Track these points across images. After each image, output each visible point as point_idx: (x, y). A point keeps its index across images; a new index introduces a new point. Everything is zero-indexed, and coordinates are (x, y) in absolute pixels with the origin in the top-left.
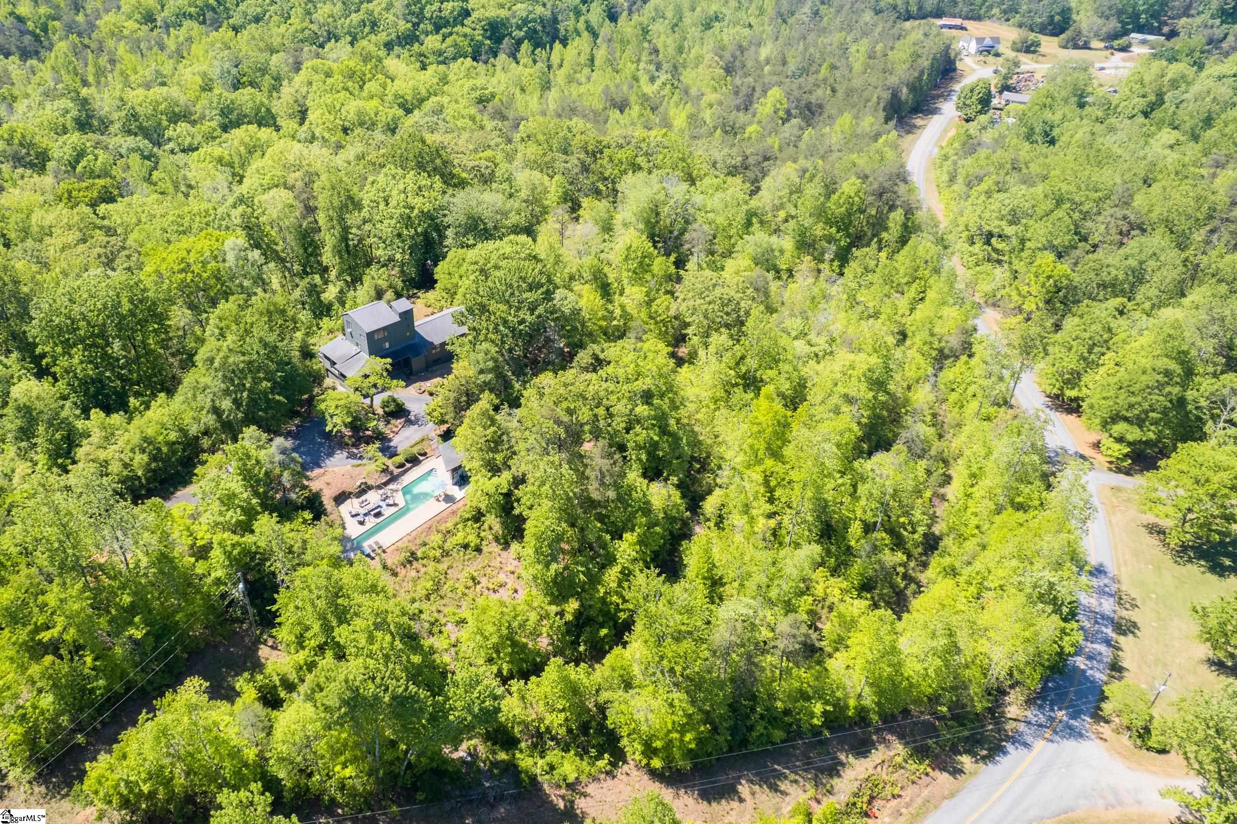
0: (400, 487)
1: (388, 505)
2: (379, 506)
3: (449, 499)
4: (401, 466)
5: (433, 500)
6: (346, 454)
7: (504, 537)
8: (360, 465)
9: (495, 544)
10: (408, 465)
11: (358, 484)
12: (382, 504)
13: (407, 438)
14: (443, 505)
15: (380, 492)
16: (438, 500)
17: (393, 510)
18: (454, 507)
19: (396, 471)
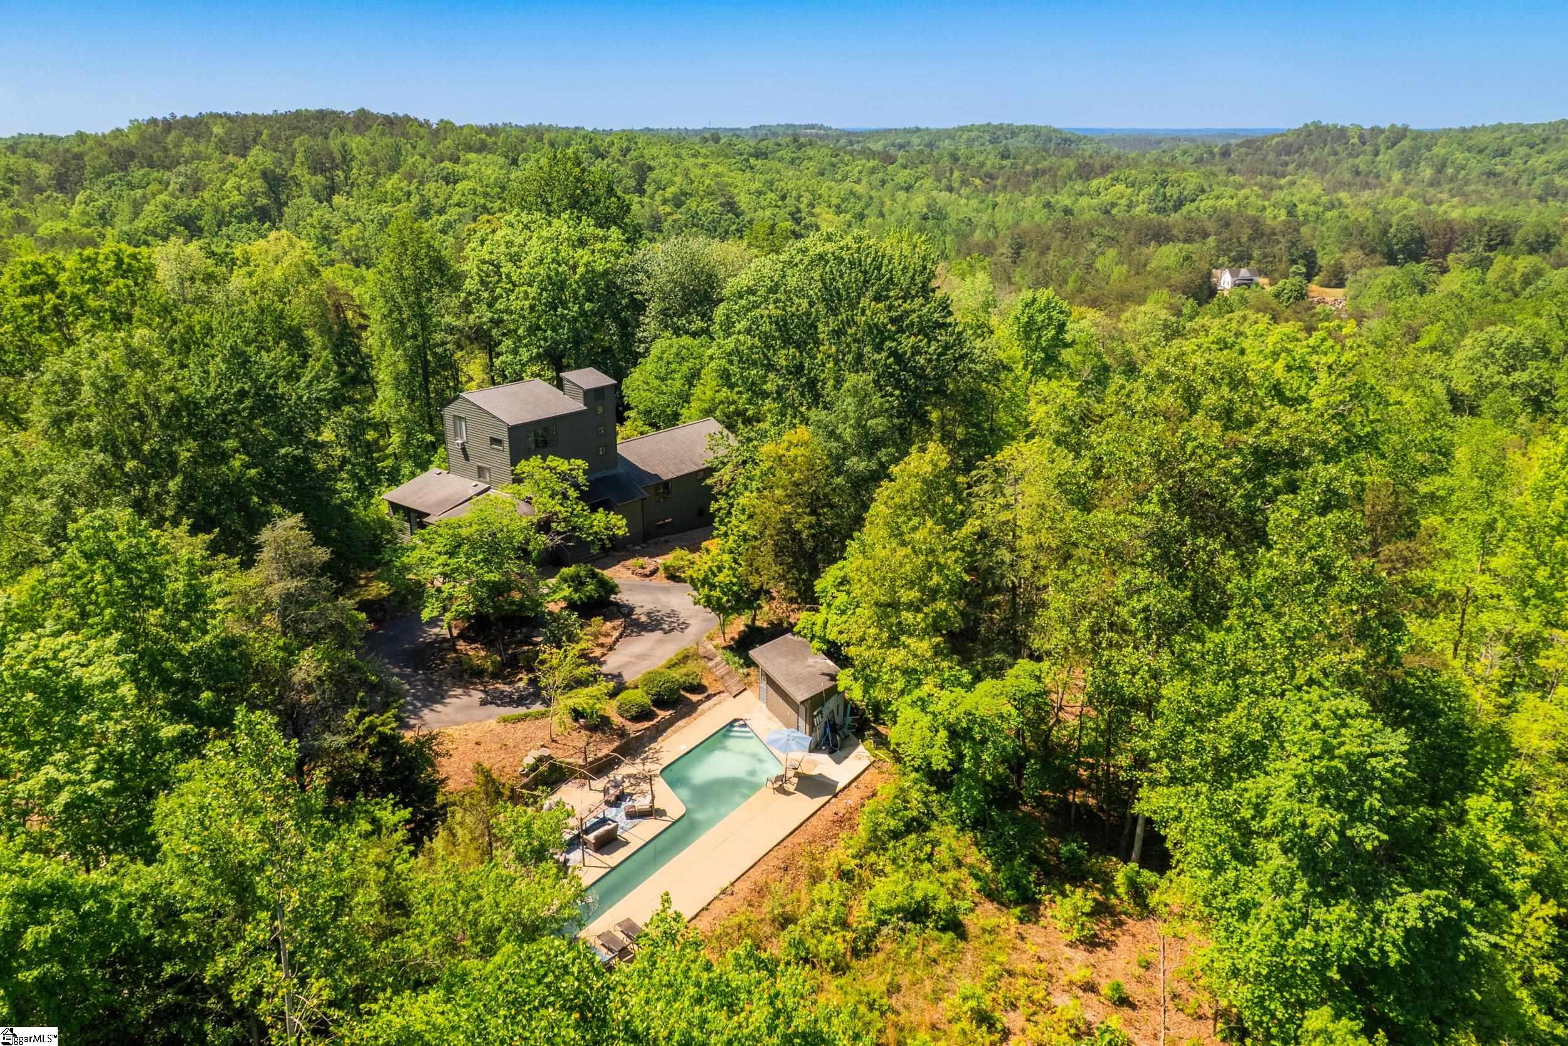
0: (657, 768)
1: (632, 815)
2: (604, 821)
3: (812, 785)
4: (643, 715)
5: (767, 793)
6: (477, 695)
7: (1015, 883)
8: (523, 718)
9: (990, 906)
10: (663, 714)
11: (529, 760)
12: (611, 813)
13: (642, 657)
14: (803, 805)
15: (600, 783)
16: (782, 790)
17: (648, 829)
18: (839, 805)
19: (634, 729)
